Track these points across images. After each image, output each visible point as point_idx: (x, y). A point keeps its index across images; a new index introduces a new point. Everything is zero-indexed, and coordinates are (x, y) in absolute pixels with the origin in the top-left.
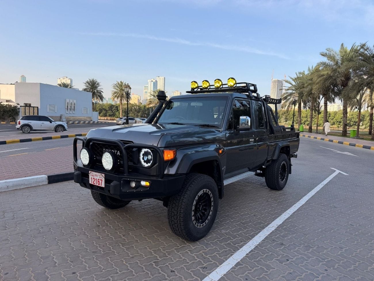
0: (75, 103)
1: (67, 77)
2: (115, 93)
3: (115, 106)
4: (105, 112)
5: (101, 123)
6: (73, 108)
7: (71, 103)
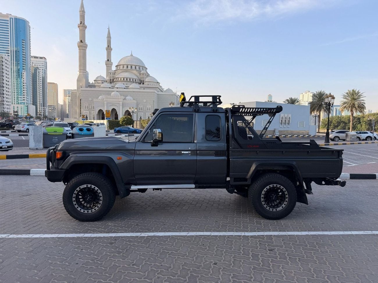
0: (290, 117)
1: (309, 92)
2: (345, 103)
3: (356, 117)
4: (344, 125)
5: (318, 136)
6: (287, 122)
7: (286, 117)
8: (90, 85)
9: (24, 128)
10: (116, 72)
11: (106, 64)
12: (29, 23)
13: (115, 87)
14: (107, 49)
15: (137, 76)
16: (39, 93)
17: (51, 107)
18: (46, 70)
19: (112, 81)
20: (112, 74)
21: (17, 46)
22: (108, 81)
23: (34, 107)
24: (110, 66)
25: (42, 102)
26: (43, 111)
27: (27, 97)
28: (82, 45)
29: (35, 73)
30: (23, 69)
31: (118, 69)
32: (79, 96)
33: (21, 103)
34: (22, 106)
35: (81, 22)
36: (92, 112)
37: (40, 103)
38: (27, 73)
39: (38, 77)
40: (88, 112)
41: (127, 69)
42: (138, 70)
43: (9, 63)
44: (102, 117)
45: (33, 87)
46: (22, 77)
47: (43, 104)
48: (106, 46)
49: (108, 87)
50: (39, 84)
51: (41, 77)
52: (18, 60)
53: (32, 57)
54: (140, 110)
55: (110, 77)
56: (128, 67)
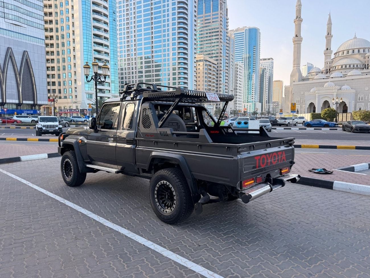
8: (303, 78)
9: (228, 122)
10: (334, 60)
11: (325, 54)
12: (260, 30)
13: (330, 77)
14: (326, 38)
15: (360, 61)
16: (265, 91)
17: (275, 104)
18: (272, 69)
19: (328, 71)
20: (329, 63)
21: (249, 53)
22: (324, 72)
23: (260, 104)
24: (329, 54)
25: (267, 99)
26: (268, 107)
27: (255, 96)
28: (298, 39)
29: (262, 73)
30: (253, 72)
31: (337, 56)
32: (292, 91)
33: (250, 102)
34: (251, 104)
35: (297, 16)
36: (303, 106)
37: (266, 100)
38: (256, 75)
39: (265, 77)
40: (300, 106)
41: (348, 54)
42: (363, 53)
43: (242, 69)
44: (313, 110)
45: (261, 87)
46: (252, 79)
47: (268, 101)
48: (326, 34)
49: (322, 78)
50: (265, 83)
51: (267, 77)
52: (250, 65)
53: (261, 60)
54: (359, 100)
55: (327, 67)
56: (349, 52)
